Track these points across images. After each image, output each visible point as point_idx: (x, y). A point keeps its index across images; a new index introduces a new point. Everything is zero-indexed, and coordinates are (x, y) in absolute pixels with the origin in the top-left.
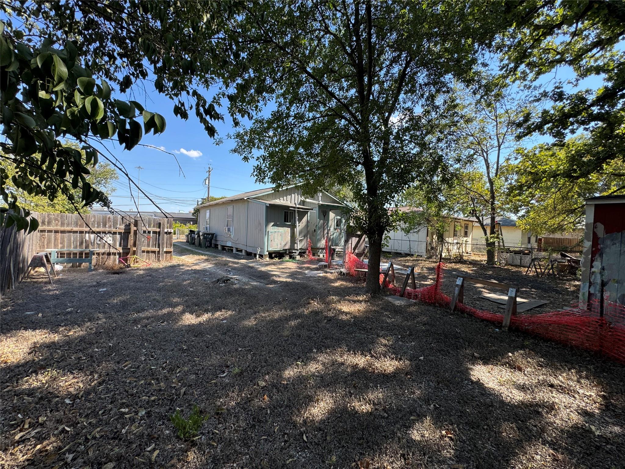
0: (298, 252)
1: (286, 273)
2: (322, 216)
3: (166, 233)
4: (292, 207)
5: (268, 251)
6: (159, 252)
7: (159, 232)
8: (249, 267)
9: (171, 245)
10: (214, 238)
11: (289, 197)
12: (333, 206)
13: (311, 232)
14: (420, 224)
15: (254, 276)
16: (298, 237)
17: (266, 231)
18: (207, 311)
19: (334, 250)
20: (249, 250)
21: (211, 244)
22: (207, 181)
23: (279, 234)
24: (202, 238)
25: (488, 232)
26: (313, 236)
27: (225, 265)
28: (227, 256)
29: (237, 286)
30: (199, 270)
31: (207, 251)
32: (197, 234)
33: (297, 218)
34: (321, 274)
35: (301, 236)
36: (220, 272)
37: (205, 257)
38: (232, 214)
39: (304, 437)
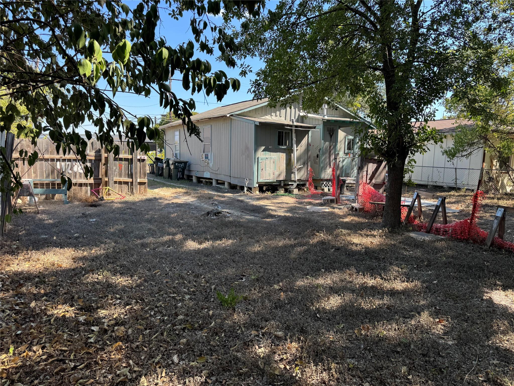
0: (295, 185)
1: (283, 207)
2: (328, 137)
3: (139, 160)
4: (288, 125)
5: (258, 183)
6: (132, 183)
7: (132, 159)
8: (238, 201)
9: (145, 175)
10: (187, 168)
11: (283, 111)
12: (344, 122)
13: (312, 158)
14: (471, 145)
15: (246, 210)
16: (296, 165)
17: (255, 158)
18: (207, 239)
19: (344, 181)
20: (234, 182)
21: (183, 174)
23: (272, 162)
24: (172, 167)
26: (315, 163)
27: (210, 198)
28: (208, 189)
29: (231, 219)
30: (182, 204)
31: (181, 183)
32: (165, 163)
33: (294, 139)
34: (327, 209)
35: (299, 164)
36: (205, 206)
37: (183, 190)
38: (210, 136)
39: (318, 315)
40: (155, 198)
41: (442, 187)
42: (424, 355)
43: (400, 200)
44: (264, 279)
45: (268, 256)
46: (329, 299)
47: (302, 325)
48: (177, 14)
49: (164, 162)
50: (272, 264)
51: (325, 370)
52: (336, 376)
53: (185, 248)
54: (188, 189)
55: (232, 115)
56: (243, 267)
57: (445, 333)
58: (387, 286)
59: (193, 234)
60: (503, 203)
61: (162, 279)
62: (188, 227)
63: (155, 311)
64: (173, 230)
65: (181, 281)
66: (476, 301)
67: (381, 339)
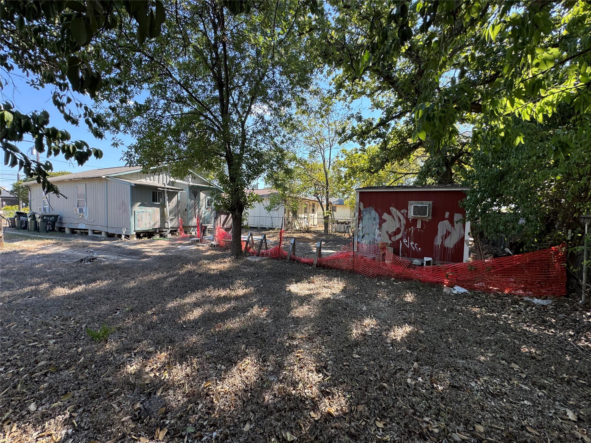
0: (169, 231)
1: (158, 249)
2: (193, 197)
4: (160, 187)
5: (135, 231)
8: (115, 247)
10: (58, 221)
11: (156, 177)
12: (203, 187)
13: (182, 212)
14: (278, 204)
15: (123, 253)
16: (169, 217)
17: (131, 211)
18: (79, 284)
19: (206, 227)
20: (110, 231)
21: (53, 227)
23: (147, 214)
24: (38, 220)
25: (325, 209)
26: (184, 215)
27: (84, 247)
28: (82, 238)
29: (107, 263)
30: (50, 254)
31: (50, 235)
32: (30, 216)
33: (167, 198)
34: (194, 247)
35: (171, 215)
36: (79, 254)
37: (54, 241)
38: (84, 193)
39: (184, 326)
40: (15, 251)
41: (265, 228)
42: (255, 334)
43: (241, 238)
44: (138, 308)
45: (143, 289)
46: (193, 312)
47: (170, 337)
48: (38, 85)
49: (28, 216)
50: (146, 295)
51: (188, 366)
52: (196, 368)
53: (52, 296)
54: (59, 240)
55: (108, 177)
56: (118, 302)
57: (267, 316)
58: (233, 294)
59: (63, 281)
60: (295, 235)
61: (19, 330)
62: (57, 275)
63: (6, 366)
64: (35, 280)
65: (44, 327)
66: (283, 293)
67: (229, 331)
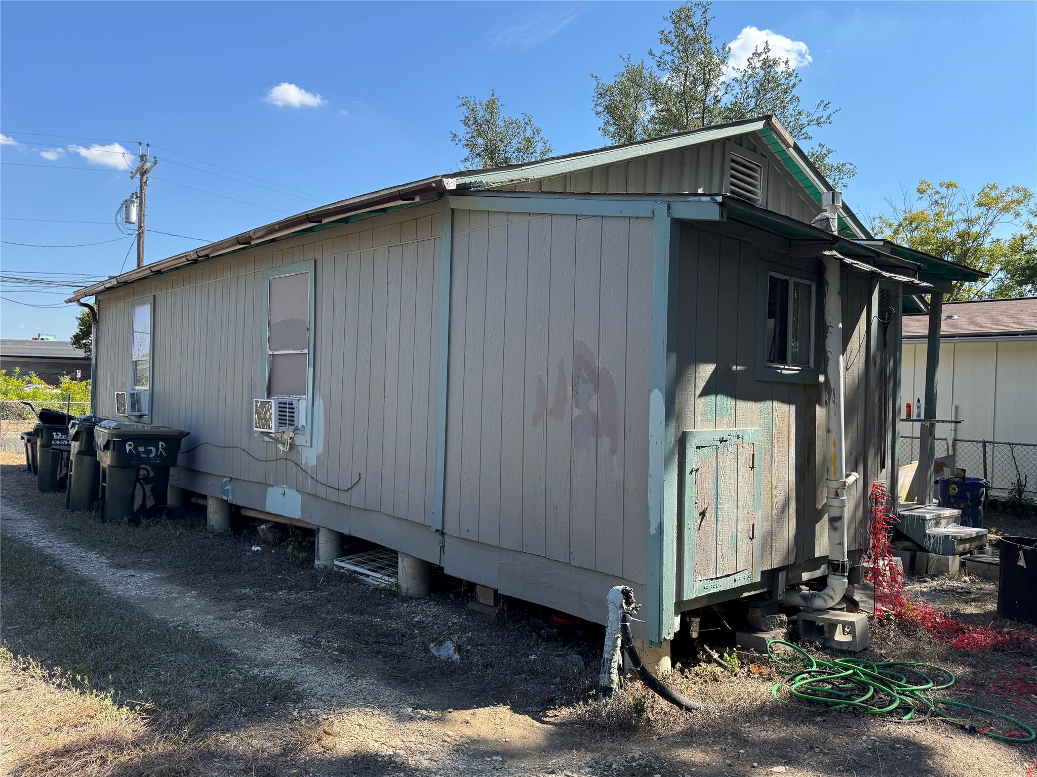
5: (679, 606)
10: (181, 459)
20: (461, 565)
21: (160, 495)
22: (134, 210)
24: (106, 459)
32: (77, 436)
33: (838, 326)
38: (308, 318)
49: (73, 430)
